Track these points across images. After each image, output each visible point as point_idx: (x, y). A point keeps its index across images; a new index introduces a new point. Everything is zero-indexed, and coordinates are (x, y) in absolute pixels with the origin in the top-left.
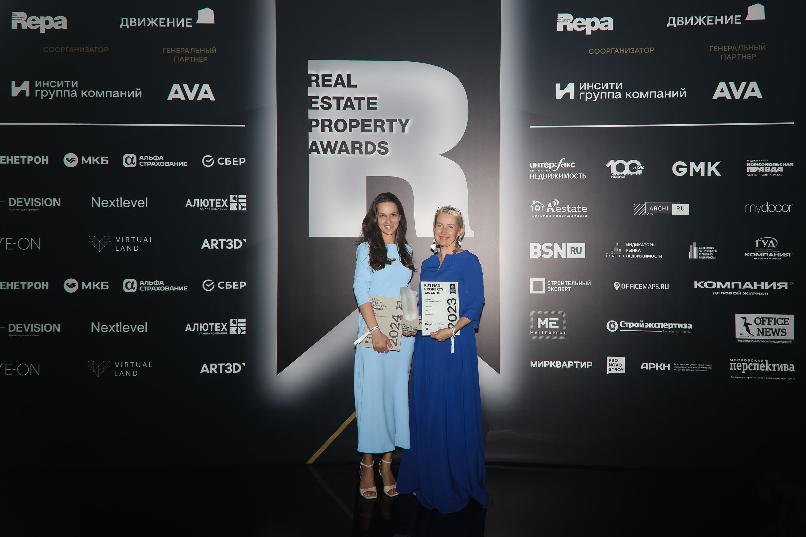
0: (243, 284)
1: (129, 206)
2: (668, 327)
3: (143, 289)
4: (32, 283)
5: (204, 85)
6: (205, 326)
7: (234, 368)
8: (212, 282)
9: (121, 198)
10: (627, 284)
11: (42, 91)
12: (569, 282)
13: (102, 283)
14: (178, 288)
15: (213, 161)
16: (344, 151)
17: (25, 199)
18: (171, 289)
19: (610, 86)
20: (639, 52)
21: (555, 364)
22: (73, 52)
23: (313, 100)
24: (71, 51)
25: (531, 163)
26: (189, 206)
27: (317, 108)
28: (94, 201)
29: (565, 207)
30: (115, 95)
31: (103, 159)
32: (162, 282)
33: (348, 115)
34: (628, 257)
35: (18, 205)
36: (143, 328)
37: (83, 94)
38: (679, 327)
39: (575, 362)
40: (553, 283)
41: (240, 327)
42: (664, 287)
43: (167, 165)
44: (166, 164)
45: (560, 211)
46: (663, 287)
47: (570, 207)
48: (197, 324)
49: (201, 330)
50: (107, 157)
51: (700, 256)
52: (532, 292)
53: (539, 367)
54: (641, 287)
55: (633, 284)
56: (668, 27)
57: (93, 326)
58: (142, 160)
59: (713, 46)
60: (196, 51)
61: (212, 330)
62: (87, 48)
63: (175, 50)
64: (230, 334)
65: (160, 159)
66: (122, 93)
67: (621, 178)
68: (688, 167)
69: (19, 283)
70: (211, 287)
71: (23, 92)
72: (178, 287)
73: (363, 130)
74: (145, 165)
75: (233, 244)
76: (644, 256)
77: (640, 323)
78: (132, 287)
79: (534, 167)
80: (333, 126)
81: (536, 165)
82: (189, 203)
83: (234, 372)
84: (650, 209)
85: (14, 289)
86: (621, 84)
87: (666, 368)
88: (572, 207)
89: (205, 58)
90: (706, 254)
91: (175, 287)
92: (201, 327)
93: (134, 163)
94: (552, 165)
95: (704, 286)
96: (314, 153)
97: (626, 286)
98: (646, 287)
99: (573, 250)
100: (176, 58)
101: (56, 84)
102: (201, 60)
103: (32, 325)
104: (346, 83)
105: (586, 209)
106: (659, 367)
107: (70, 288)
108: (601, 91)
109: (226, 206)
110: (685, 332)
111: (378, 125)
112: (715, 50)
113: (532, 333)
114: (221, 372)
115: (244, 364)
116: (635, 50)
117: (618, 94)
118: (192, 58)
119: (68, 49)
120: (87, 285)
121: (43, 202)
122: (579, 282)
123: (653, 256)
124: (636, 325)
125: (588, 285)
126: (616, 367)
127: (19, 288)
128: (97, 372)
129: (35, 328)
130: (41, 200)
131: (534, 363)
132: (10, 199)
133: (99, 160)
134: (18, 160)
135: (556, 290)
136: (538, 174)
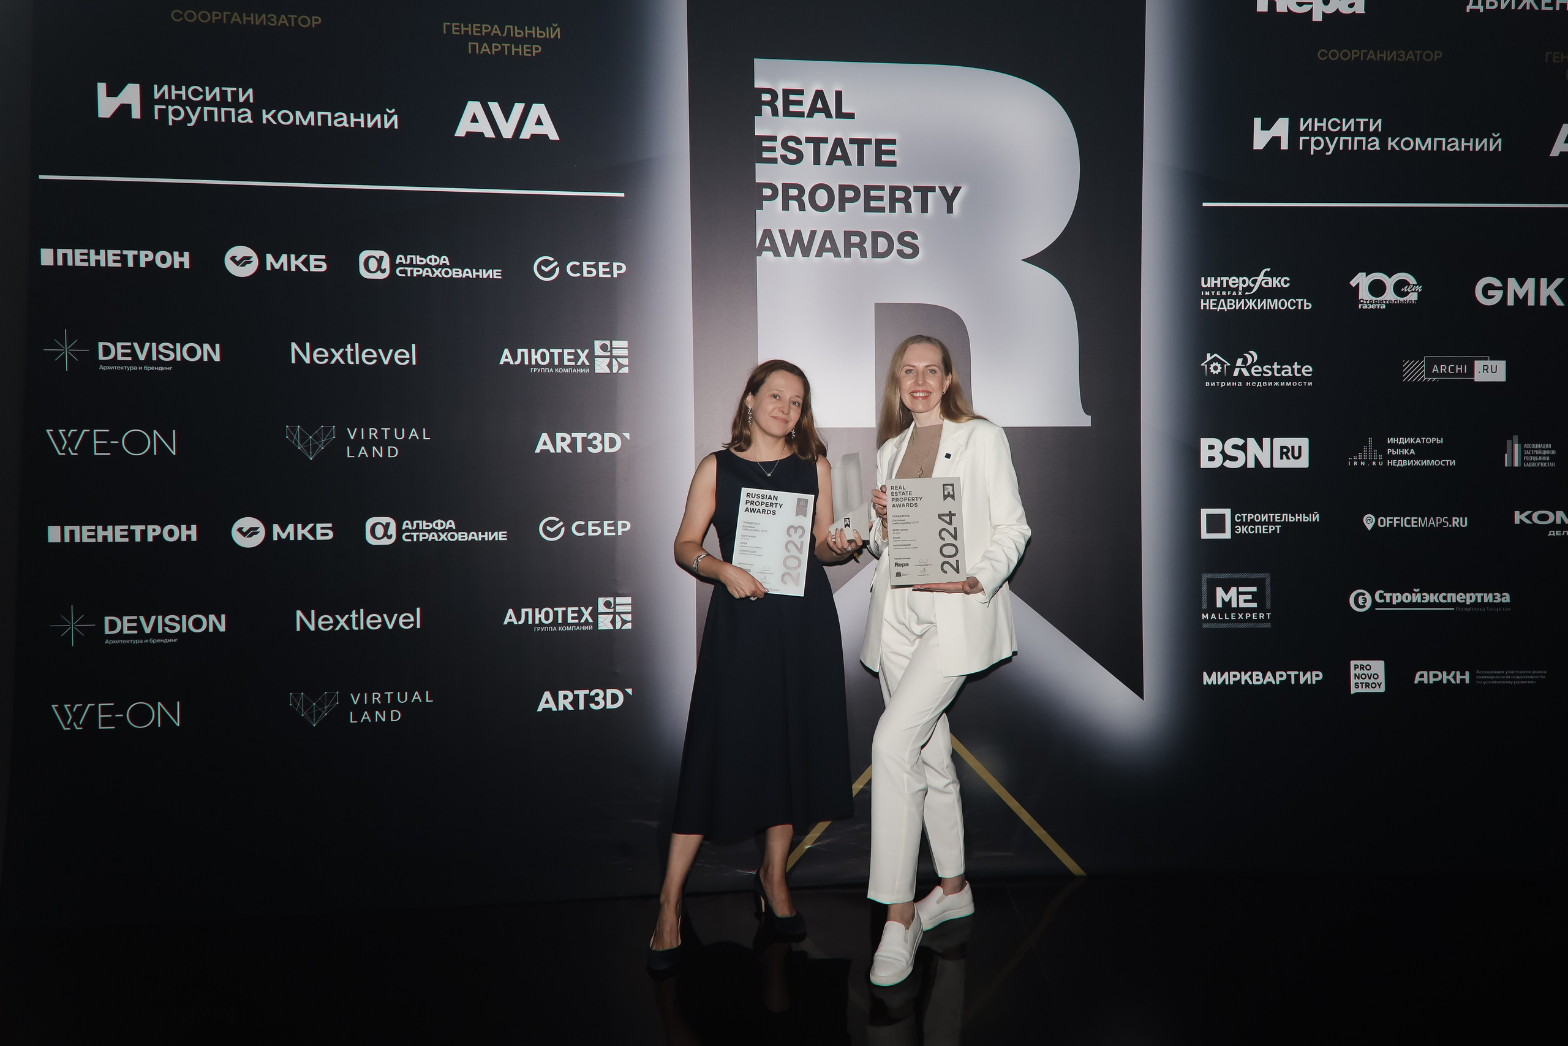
0: (623, 527)
1: (374, 361)
2: (1465, 600)
3: (411, 537)
4: (158, 528)
5: (534, 105)
6: (547, 613)
7: (608, 699)
8: (559, 522)
9: (357, 345)
10: (1388, 518)
11: (170, 107)
12: (1278, 516)
13: (319, 526)
14: (486, 536)
15: (558, 269)
16: (828, 250)
17: (136, 345)
18: (471, 538)
19: (1357, 124)
20: (1414, 60)
21: (1251, 677)
22: (240, 23)
23: (765, 144)
24: (234, 22)
25: (1203, 279)
26: (507, 363)
27: (774, 161)
28: (296, 351)
29: (1270, 367)
30: (339, 123)
31: (316, 260)
32: (450, 524)
33: (836, 175)
34: (1390, 464)
35: (120, 358)
36: (412, 620)
37: (267, 116)
38: (1486, 601)
39: (1289, 673)
40: (1247, 517)
41: (619, 614)
42: (1459, 523)
43: (458, 275)
44: (454, 273)
45: (1260, 375)
46: (1456, 523)
47: (1279, 367)
48: (530, 611)
49: (537, 622)
50: (323, 257)
51: (1525, 461)
52: (1205, 535)
53: (1219, 683)
54: (1415, 524)
55: (1399, 518)
56: (1468, 11)
57: (300, 618)
58: (401, 264)
59: (1551, 53)
60: (517, 33)
61: (560, 621)
62: (273, 18)
63: (469, 29)
64: (599, 628)
65: (442, 262)
66: (355, 118)
67: (1378, 308)
68: (1505, 288)
69: (126, 527)
70: (558, 531)
71: (125, 109)
72: (486, 533)
73: (868, 208)
74: (409, 275)
75: (602, 442)
76: (1420, 463)
77: (1414, 595)
78: (385, 535)
79: (1208, 285)
80: (806, 198)
81: (1213, 282)
82: (507, 357)
83: (610, 706)
84: (1434, 370)
85: (116, 540)
86: (1379, 121)
87: (1461, 679)
88: (1283, 367)
90: (1536, 458)
91: (480, 533)
92: (537, 616)
93: (385, 269)
94: (1244, 282)
95: (1531, 520)
96: (768, 255)
97: (1387, 522)
98: (1424, 522)
99: (1285, 452)
100: (471, 45)
101: (204, 94)
102: (527, 52)
103: (160, 618)
104: (833, 109)
105: (1311, 370)
106: (1448, 677)
107: (246, 539)
108: (1340, 134)
109: (587, 363)
110: (1497, 610)
111: (899, 196)
112: (1556, 59)
113: (1205, 616)
114: (581, 707)
115: (629, 691)
116: (1406, 56)
117: (1374, 141)
118: (508, 46)
119: (229, 17)
120: (284, 532)
121: (180, 352)
122: (1297, 515)
123: (1437, 463)
124: (1406, 598)
125: (1314, 521)
126: (1367, 680)
127: (126, 540)
128: (311, 716)
129: (167, 626)
130: (175, 346)
131: (1210, 677)
132: (101, 345)
133: (306, 263)
134: (118, 258)
135: (1251, 531)
136: (1216, 300)
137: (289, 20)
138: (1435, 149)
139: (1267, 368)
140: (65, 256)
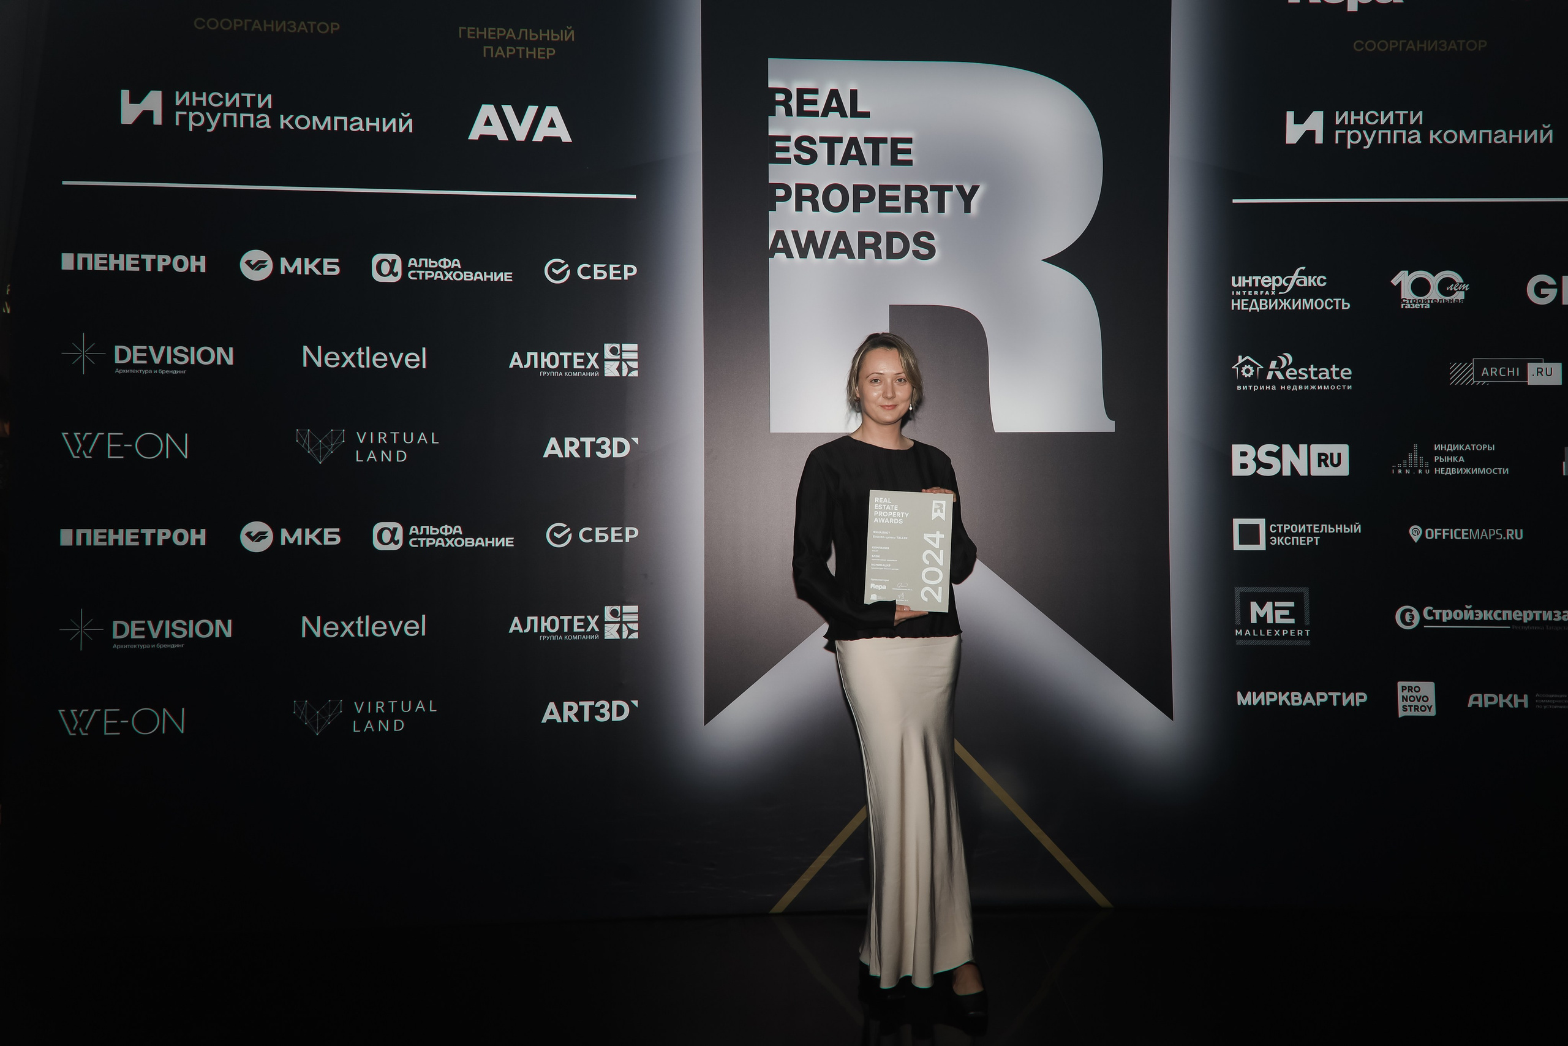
0: (631, 533)
1: (385, 365)
2: (1522, 617)
3: (418, 542)
4: (168, 532)
5: (547, 108)
6: (553, 622)
7: (614, 711)
8: (566, 528)
9: (368, 348)
10: (1436, 530)
11: (190, 113)
12: (1316, 527)
13: (326, 531)
14: (493, 542)
15: (569, 272)
16: (842, 251)
17: (151, 348)
18: (477, 544)
20: (1456, 50)
21: (1289, 698)
22: (261, 30)
23: (779, 144)
24: (256, 29)
25: (1233, 278)
26: (516, 367)
27: (787, 161)
28: (307, 353)
29: (1306, 370)
30: (355, 127)
31: (329, 263)
32: (457, 529)
33: (851, 175)
34: (1438, 472)
35: (135, 361)
36: (417, 627)
37: (285, 122)
38: (1545, 619)
39: (1330, 694)
40: (1282, 528)
41: (626, 623)
42: (1514, 536)
43: (470, 278)
44: (465, 276)
45: (1295, 378)
46: (1511, 535)
47: (1316, 369)
48: (536, 619)
49: (543, 630)
50: (337, 260)
52: (1237, 546)
53: (1255, 704)
54: (1465, 536)
55: (1448, 530)
57: (306, 624)
58: (413, 268)
60: (532, 36)
61: (566, 630)
62: (292, 24)
63: (484, 33)
64: (606, 638)
65: (453, 265)
66: (370, 122)
67: (1422, 307)
68: (1559, 287)
69: (137, 531)
70: (565, 538)
71: (147, 115)
72: (493, 539)
73: (883, 208)
74: (421, 278)
75: (611, 447)
76: (1471, 471)
77: (1466, 611)
78: (392, 540)
79: (1239, 285)
80: (819, 199)
81: (1245, 281)
82: (516, 361)
83: (615, 718)
84: (1483, 373)
85: (127, 544)
86: (1420, 114)
87: (1519, 703)
88: (1321, 370)
89: (551, 52)
91: (487, 539)
92: (543, 624)
93: (397, 273)
94: (1277, 281)
96: (781, 256)
97: (1435, 533)
98: (1476, 534)
99: (1323, 459)
100: (487, 49)
101: (224, 100)
102: (541, 55)
103: (168, 622)
104: (848, 109)
105: (1350, 373)
106: (1505, 701)
107: (254, 543)
108: (1379, 127)
109: (597, 367)
110: (1557, 629)
111: (915, 196)
113: (1238, 632)
114: (586, 719)
115: (635, 703)
116: (1448, 45)
117: (1415, 134)
118: (522, 50)
119: (250, 25)
120: (291, 537)
121: (194, 356)
122: (1337, 526)
123: (1489, 471)
124: (1457, 615)
125: (1355, 532)
126: (1416, 703)
127: (137, 544)
128: (314, 724)
129: (174, 631)
130: (189, 350)
131: (1244, 696)
132: (117, 348)
133: (320, 266)
134: (137, 262)
135: (1288, 543)
136: (1248, 300)
137: (308, 26)
138: (1481, 141)
139: (1303, 371)
140: (85, 260)
